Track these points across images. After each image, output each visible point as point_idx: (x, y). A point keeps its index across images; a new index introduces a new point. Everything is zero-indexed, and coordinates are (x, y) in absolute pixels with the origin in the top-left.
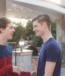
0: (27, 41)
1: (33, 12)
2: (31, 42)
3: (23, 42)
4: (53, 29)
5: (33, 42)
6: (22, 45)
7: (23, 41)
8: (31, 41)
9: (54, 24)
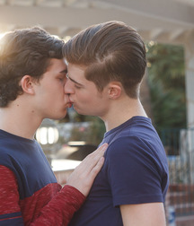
0: (68, 126)
1: (91, 7)
2: (86, 130)
3: (51, 129)
4: (174, 73)
5: (94, 127)
6: (51, 142)
7: (53, 126)
8: (85, 125)
9: (174, 53)
